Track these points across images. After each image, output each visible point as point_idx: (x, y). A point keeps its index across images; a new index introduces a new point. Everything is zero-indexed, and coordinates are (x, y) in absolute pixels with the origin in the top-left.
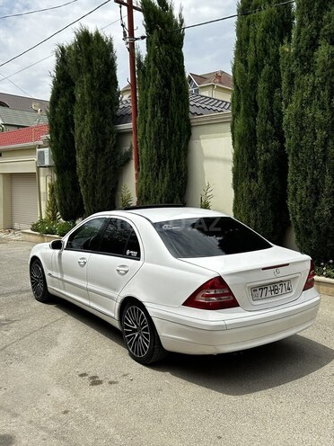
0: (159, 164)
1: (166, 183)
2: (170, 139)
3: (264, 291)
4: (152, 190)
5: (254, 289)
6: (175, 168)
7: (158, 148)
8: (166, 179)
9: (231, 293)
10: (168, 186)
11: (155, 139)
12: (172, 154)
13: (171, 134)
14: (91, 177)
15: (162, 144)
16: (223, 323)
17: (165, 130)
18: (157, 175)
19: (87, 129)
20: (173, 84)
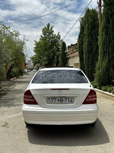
0: (104, 55)
1: (106, 62)
2: (109, 44)
3: (54, 100)
4: (100, 65)
5: (48, 98)
6: (111, 56)
7: (104, 48)
8: (106, 61)
9: (33, 98)
10: (107, 64)
11: (103, 45)
12: (110, 50)
13: (109, 42)
14: (87, 62)
15: (105, 46)
16: (27, 110)
17: (107, 41)
18: (103, 59)
19: (86, 45)
20: (111, 21)
